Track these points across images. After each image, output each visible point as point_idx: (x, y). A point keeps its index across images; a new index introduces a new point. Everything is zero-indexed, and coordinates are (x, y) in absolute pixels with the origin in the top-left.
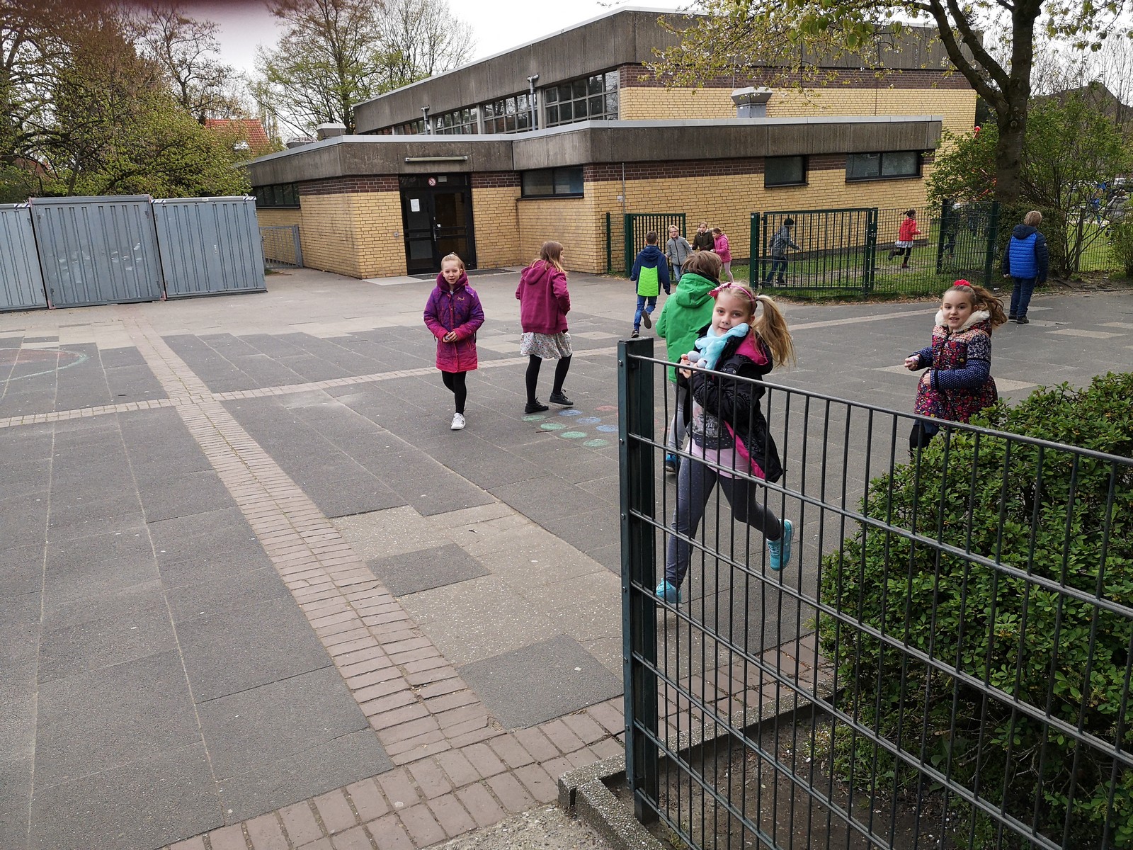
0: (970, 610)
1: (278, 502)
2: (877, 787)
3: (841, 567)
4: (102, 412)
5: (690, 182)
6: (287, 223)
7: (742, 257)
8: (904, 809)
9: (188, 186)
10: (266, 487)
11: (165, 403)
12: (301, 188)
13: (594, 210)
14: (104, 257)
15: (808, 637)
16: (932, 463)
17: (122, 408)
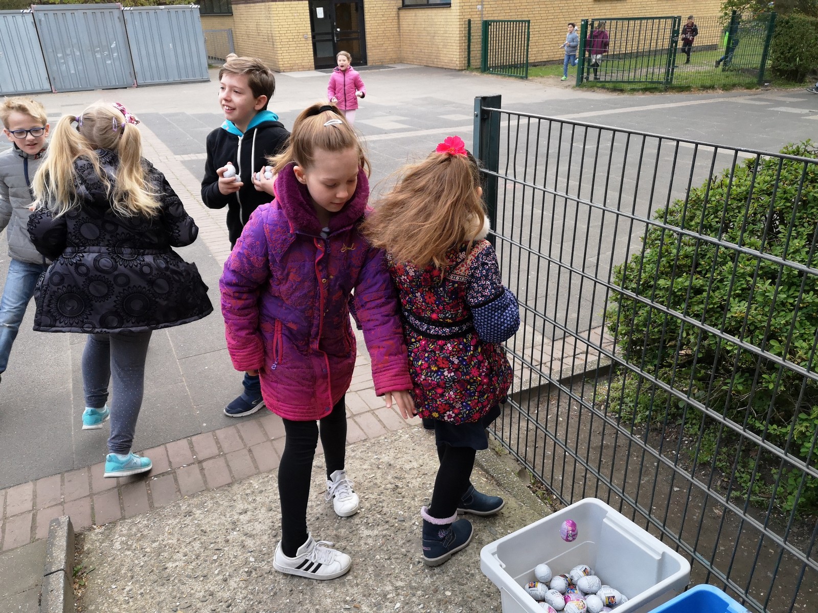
0: (717, 300)
2: (639, 421)
6: (223, 28)
8: (657, 435)
13: (458, 17)
14: (90, 53)
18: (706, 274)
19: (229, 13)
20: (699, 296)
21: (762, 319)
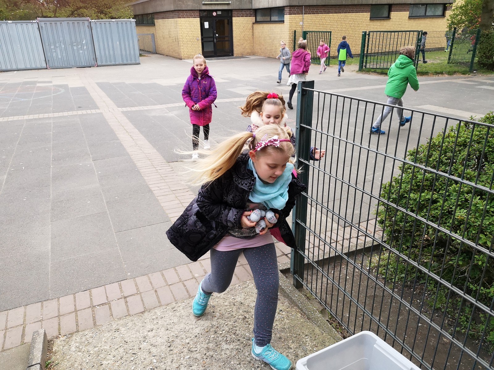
0: (446, 207)
1: (146, 155)
2: (397, 280)
3: (390, 188)
4: (72, 114)
5: (334, 16)
6: (149, 33)
7: (357, 53)
8: (408, 290)
9: (106, 14)
10: (141, 148)
11: (98, 111)
12: (156, 16)
13: (289, 29)
14: (70, 46)
15: (372, 220)
16: (437, 143)
17: (80, 112)
18: (439, 191)
19: (153, 24)
20: (435, 205)
21: (475, 221)
